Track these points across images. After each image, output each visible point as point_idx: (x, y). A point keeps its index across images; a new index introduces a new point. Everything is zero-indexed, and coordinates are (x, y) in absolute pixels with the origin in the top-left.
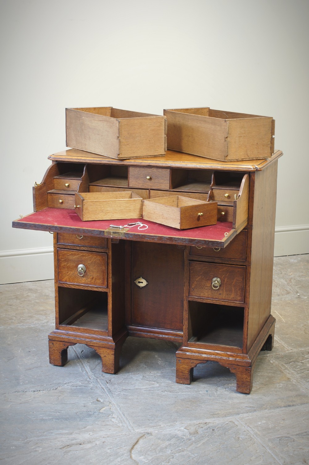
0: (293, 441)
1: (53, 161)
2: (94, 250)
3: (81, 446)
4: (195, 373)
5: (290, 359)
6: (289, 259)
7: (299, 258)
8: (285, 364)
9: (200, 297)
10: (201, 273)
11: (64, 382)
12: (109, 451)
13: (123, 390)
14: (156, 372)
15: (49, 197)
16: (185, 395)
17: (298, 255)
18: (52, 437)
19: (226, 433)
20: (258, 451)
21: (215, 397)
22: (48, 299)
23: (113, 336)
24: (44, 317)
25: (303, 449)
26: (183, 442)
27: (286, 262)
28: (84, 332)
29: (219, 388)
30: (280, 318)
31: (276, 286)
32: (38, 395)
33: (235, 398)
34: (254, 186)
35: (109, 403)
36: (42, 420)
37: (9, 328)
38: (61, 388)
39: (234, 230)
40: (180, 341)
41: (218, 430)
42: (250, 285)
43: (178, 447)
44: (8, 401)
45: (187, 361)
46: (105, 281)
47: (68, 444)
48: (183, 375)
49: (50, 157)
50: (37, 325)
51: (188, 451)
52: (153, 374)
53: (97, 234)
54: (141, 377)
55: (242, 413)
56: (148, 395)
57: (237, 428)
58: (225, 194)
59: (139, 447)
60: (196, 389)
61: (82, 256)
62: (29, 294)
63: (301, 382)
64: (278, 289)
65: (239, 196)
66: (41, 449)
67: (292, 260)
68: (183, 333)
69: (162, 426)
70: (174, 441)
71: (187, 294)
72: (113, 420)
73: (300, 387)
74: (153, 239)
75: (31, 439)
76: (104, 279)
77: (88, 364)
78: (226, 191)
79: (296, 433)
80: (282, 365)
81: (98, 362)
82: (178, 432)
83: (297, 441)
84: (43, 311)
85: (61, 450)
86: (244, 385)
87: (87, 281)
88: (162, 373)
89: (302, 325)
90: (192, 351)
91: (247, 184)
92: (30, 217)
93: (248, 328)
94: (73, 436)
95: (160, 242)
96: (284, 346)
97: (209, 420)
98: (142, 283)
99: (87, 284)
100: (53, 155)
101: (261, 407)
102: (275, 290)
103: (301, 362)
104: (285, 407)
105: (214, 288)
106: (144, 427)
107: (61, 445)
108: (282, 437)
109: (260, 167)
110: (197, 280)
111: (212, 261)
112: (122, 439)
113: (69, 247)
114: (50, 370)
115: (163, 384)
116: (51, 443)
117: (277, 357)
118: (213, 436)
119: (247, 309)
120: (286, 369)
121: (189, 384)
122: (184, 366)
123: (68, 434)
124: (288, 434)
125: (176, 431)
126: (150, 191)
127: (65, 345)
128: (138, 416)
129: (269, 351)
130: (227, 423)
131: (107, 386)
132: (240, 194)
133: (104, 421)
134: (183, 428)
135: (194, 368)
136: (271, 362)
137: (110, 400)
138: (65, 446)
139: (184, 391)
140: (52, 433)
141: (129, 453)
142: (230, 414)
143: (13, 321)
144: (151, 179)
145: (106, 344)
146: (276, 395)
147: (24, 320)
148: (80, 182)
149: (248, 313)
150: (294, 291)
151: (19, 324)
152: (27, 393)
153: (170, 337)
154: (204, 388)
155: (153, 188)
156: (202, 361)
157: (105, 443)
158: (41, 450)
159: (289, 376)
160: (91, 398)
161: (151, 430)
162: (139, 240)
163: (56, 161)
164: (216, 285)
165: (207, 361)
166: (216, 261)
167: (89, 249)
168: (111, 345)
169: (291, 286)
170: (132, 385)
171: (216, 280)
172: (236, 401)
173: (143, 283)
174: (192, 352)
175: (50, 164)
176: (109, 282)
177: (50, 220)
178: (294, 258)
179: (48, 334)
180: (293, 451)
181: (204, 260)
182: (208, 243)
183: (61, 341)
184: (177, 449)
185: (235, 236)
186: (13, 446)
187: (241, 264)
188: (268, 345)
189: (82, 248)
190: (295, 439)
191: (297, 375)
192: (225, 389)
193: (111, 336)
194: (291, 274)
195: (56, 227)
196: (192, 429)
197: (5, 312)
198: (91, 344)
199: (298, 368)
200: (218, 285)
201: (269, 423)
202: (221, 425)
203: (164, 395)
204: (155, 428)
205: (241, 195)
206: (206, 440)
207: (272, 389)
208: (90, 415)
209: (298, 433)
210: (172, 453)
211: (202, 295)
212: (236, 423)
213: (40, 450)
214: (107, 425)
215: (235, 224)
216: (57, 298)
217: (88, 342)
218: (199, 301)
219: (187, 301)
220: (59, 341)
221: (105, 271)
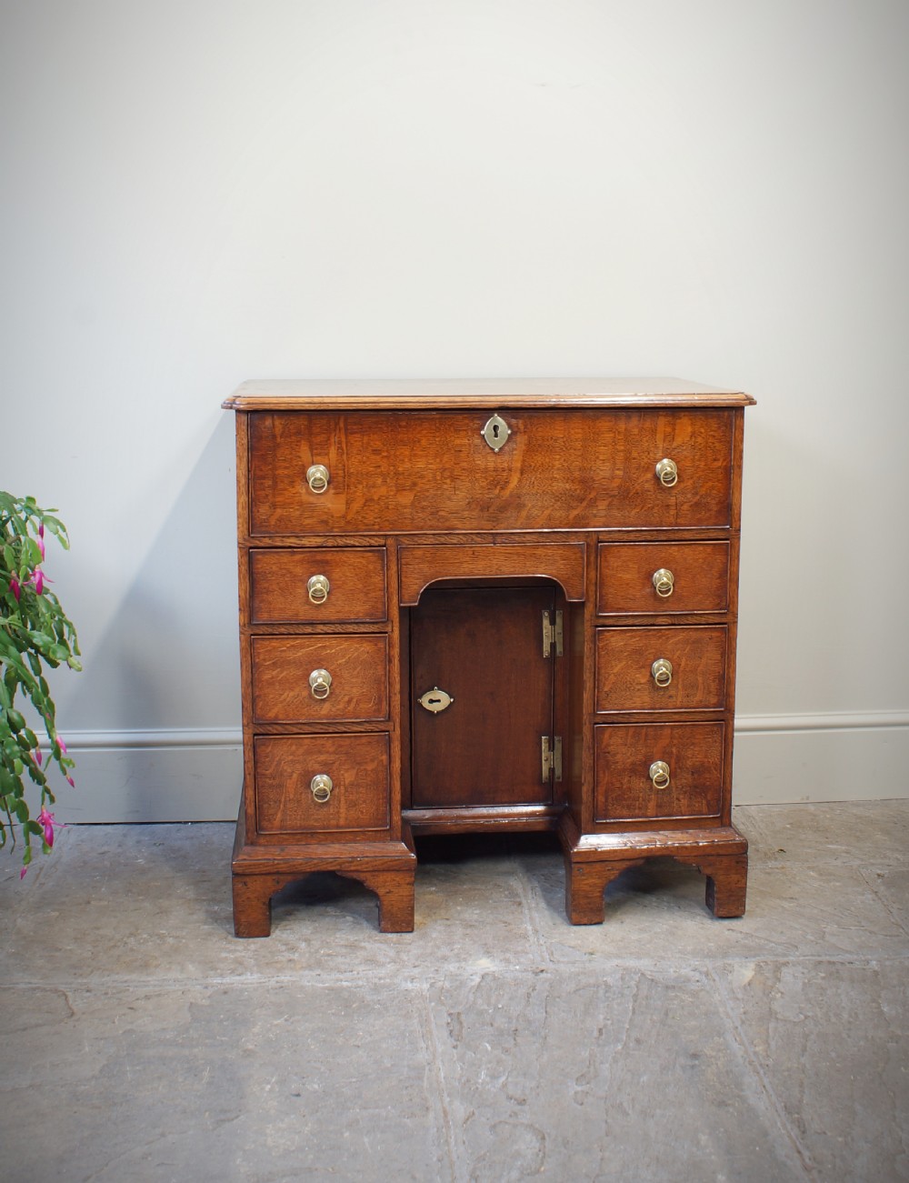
1: (238, 411)
2: (351, 630)
9: (625, 710)
10: (625, 654)
28: (326, 839)
45: (598, 866)
46: (384, 703)
48: (590, 904)
49: (229, 403)
61: (322, 647)
71: (592, 709)
76: (380, 702)
86: (733, 898)
87: (334, 709)
99: (335, 717)
100: (243, 396)
105: (659, 684)
110: (614, 671)
113: (283, 630)
119: (731, 723)
122: (591, 881)
127: (278, 882)
145: (392, 860)
164: (662, 677)
167: (339, 628)
168: (406, 861)
173: (440, 702)
176: (392, 704)
181: (632, 621)
183: (268, 874)
187: (716, 622)
189: (321, 627)
193: (400, 839)
198: (352, 868)
200: (667, 676)
211: (628, 704)
216: (251, 765)
217: (344, 863)
218: (621, 720)
219: (590, 724)
220: (262, 874)
221: (383, 678)
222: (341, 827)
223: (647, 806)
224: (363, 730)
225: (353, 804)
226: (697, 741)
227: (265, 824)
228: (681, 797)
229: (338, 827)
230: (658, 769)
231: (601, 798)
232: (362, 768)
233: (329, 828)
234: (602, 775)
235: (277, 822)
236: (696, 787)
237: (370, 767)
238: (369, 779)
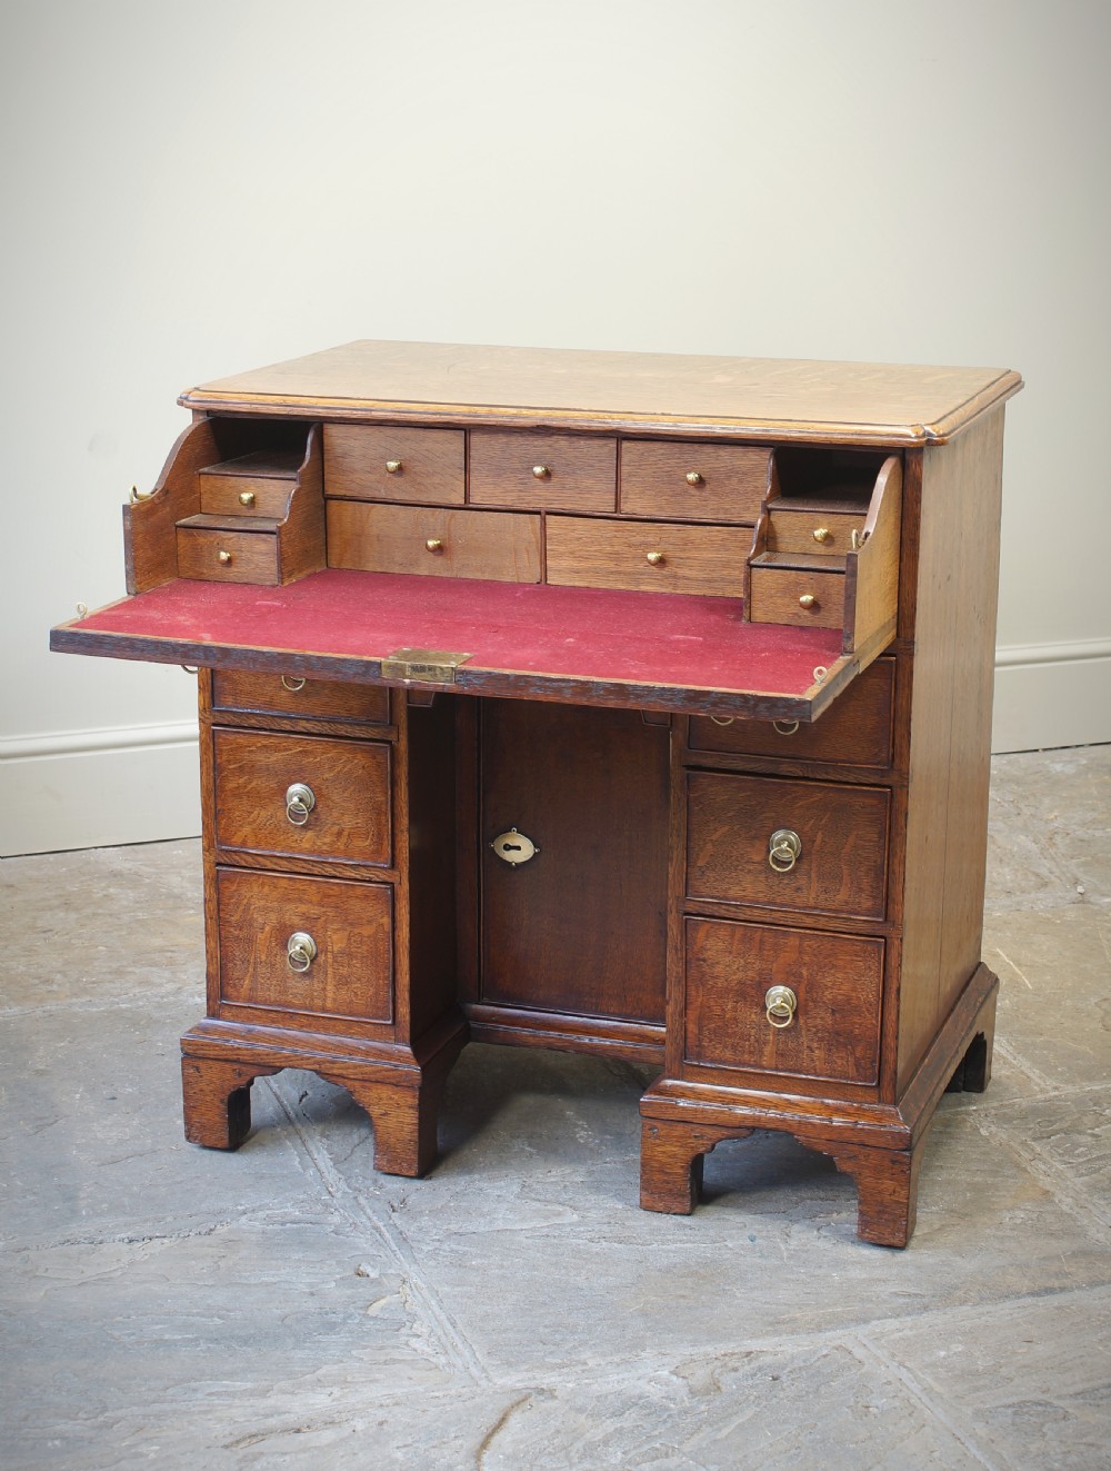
0: (1064, 1418)
1: (195, 411)
2: (344, 733)
3: (301, 1437)
4: (710, 1173)
5: (1052, 1123)
6: (1047, 762)
7: (1083, 757)
8: (1034, 1139)
9: (727, 900)
10: (729, 815)
11: (239, 1208)
12: (399, 1455)
13: (451, 1235)
14: (568, 1171)
15: (183, 540)
16: (675, 1252)
17: (1077, 746)
18: (194, 1406)
19: (823, 1390)
20: (936, 1454)
21: (782, 1259)
22: (180, 908)
23: (414, 1043)
24: (167, 974)
25: (1099, 1448)
26: (665, 1421)
27: (1037, 773)
28: (310, 1025)
29: (796, 1227)
30: (1014, 974)
31: (1001, 861)
32: (144, 1253)
33: (854, 1263)
34: (918, 501)
35: (399, 1282)
36: (160, 1343)
37: (39, 1012)
38: (226, 1228)
39: (848, 657)
40: (656, 1059)
41: (793, 1379)
42: (905, 857)
43: (650, 1438)
44: (35, 1277)
45: (679, 1130)
46: (386, 842)
47: (254, 1431)
48: (668, 1182)
49: (186, 398)
50: (141, 1003)
51: (684, 1454)
52: (555, 1176)
53: (356, 674)
54: (516, 1189)
55: (879, 1319)
56: (538, 1255)
57: (863, 1371)
58: (816, 529)
59: (509, 1439)
60: (712, 1233)
61: (300, 752)
62: (111, 890)
63: (1090, 1207)
64: (1007, 870)
65: (867, 535)
66: (158, 1448)
67: (1058, 767)
68: (664, 1030)
69: (591, 1363)
70: (635, 1420)
71: (681, 890)
72: (414, 1342)
73: (1086, 1222)
74: (559, 691)
75: (120, 1413)
76: (380, 835)
77: (324, 1140)
78: (818, 516)
79: (1072, 1390)
80: (1023, 1143)
81: (358, 1134)
82: (648, 1388)
83: (1077, 1418)
84: (162, 950)
85: (227, 1453)
86: (886, 1216)
87: (316, 842)
88: (591, 1173)
89: (1094, 1000)
90: (698, 1095)
91: (896, 492)
92: (114, 613)
93: (898, 1011)
94: (272, 1401)
95: (584, 701)
96: (1031, 1075)
97: (760, 1341)
98: (518, 848)
99: (320, 853)
100: (197, 389)
101: (947, 1296)
102: (995, 874)
103: (1089, 1131)
104: (1033, 1294)
105: (774, 867)
106: (527, 1370)
107: (226, 1432)
108: (1024, 1402)
109: (941, 432)
110: (714, 838)
111: (770, 769)
112: (447, 1412)
113: (253, 722)
114: (187, 1163)
115: (593, 1214)
116: (192, 1428)
117: (1005, 1114)
118: (774, 1401)
119: (897, 942)
120: (1037, 1157)
121: (689, 1215)
122: (668, 1148)
123: (252, 1393)
124: (1043, 1392)
125: (641, 1383)
126: (544, 520)
127: (240, 1075)
128: (506, 1331)
129: (974, 1095)
130: (824, 1352)
131: (391, 1222)
132: (870, 527)
133: (382, 1348)
134: (666, 1373)
135: (706, 1156)
136: (984, 1132)
137: (405, 1273)
138: (244, 1439)
139: (670, 1237)
140: (195, 1390)
141: (473, 1461)
142: (835, 1322)
143: (55, 987)
144: (547, 475)
145: (387, 1070)
146: (1002, 1251)
147: (93, 983)
148: (293, 487)
149: (900, 955)
150: (1063, 878)
151: (74, 1000)
152: (104, 1248)
153: (617, 1043)
154: (741, 1229)
155: (555, 506)
156: (735, 1132)
157: (385, 1426)
158: (156, 1452)
159: (1046, 1183)
160: (334, 1263)
161: (553, 1379)
162: (508, 694)
163: (208, 412)
164: (785, 857)
165: (753, 1129)
166: (785, 769)
167: (326, 728)
168: (407, 1074)
169: (1053, 859)
170: (483, 1215)
171: (783, 840)
172: (856, 1273)
173: (520, 849)
174: (700, 1099)
175: (184, 421)
176: (399, 845)
177: (188, 623)
178: (1065, 759)
179: (180, 1034)
180: (1065, 1453)
181: (740, 766)
182: (756, 706)
183: (227, 1061)
184: (646, 1447)
185: (852, 678)
186: (57, 1439)
187: (872, 781)
188: (972, 1072)
189: (304, 723)
190: (1070, 1411)
191: (1077, 1180)
192: (815, 1232)
193: (408, 1041)
194: (1052, 817)
195: (207, 649)
196: (700, 1376)
197: (24, 956)
198: (335, 1072)
199: (1079, 1156)
200: (790, 856)
201: (977, 1354)
202: (804, 1361)
203: (597, 1253)
204: (565, 1370)
205: (871, 531)
206: (749, 1413)
207: (988, 1231)
208: (331, 1327)
209: (1080, 1387)
210: (629, 1463)
211: (735, 891)
212: (859, 1353)
213: (152, 1451)
214: (394, 1361)
215: (850, 636)
216: (213, 905)
217: (324, 1062)
218: (723, 912)
219: (677, 912)
220: (219, 1060)
221: (384, 806)
222: (326, 1012)
223: (761, 1051)
224: (358, 877)
225: (343, 982)
226: (841, 963)
227: (230, 990)
228: (815, 1045)
229: (324, 1010)
230: (779, 995)
231: (692, 1028)
232: (356, 931)
233: (312, 1011)
234: (693, 993)
235: (244, 991)
236: (838, 1034)
237: (367, 931)
238: (365, 948)
